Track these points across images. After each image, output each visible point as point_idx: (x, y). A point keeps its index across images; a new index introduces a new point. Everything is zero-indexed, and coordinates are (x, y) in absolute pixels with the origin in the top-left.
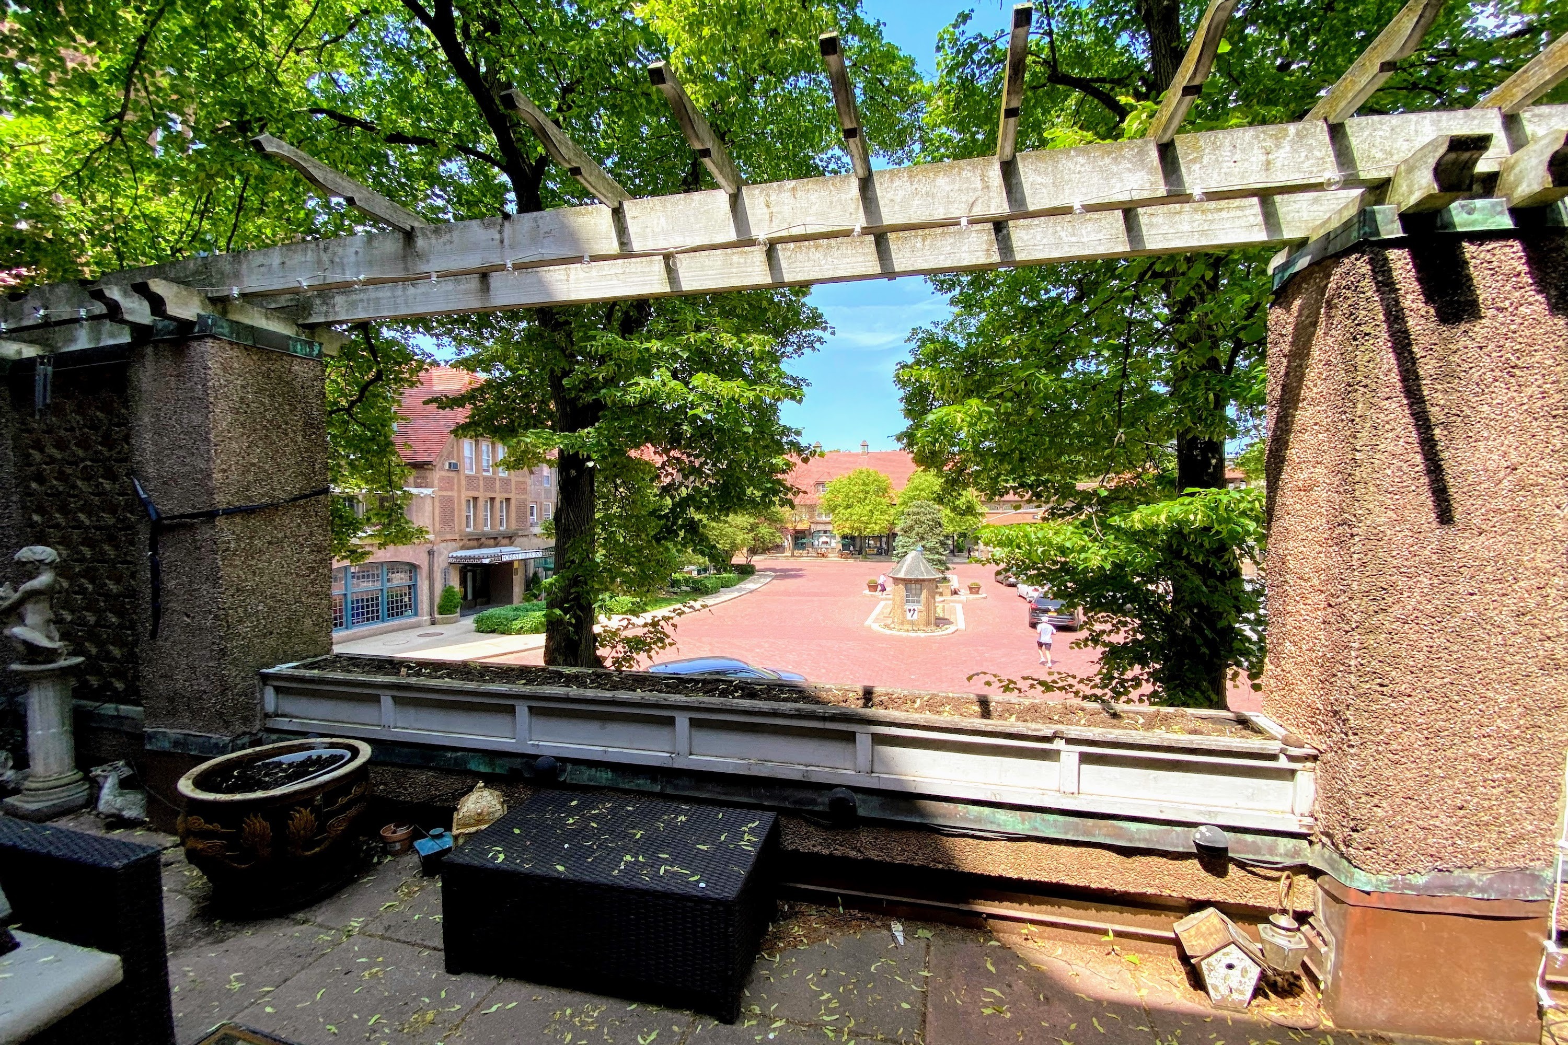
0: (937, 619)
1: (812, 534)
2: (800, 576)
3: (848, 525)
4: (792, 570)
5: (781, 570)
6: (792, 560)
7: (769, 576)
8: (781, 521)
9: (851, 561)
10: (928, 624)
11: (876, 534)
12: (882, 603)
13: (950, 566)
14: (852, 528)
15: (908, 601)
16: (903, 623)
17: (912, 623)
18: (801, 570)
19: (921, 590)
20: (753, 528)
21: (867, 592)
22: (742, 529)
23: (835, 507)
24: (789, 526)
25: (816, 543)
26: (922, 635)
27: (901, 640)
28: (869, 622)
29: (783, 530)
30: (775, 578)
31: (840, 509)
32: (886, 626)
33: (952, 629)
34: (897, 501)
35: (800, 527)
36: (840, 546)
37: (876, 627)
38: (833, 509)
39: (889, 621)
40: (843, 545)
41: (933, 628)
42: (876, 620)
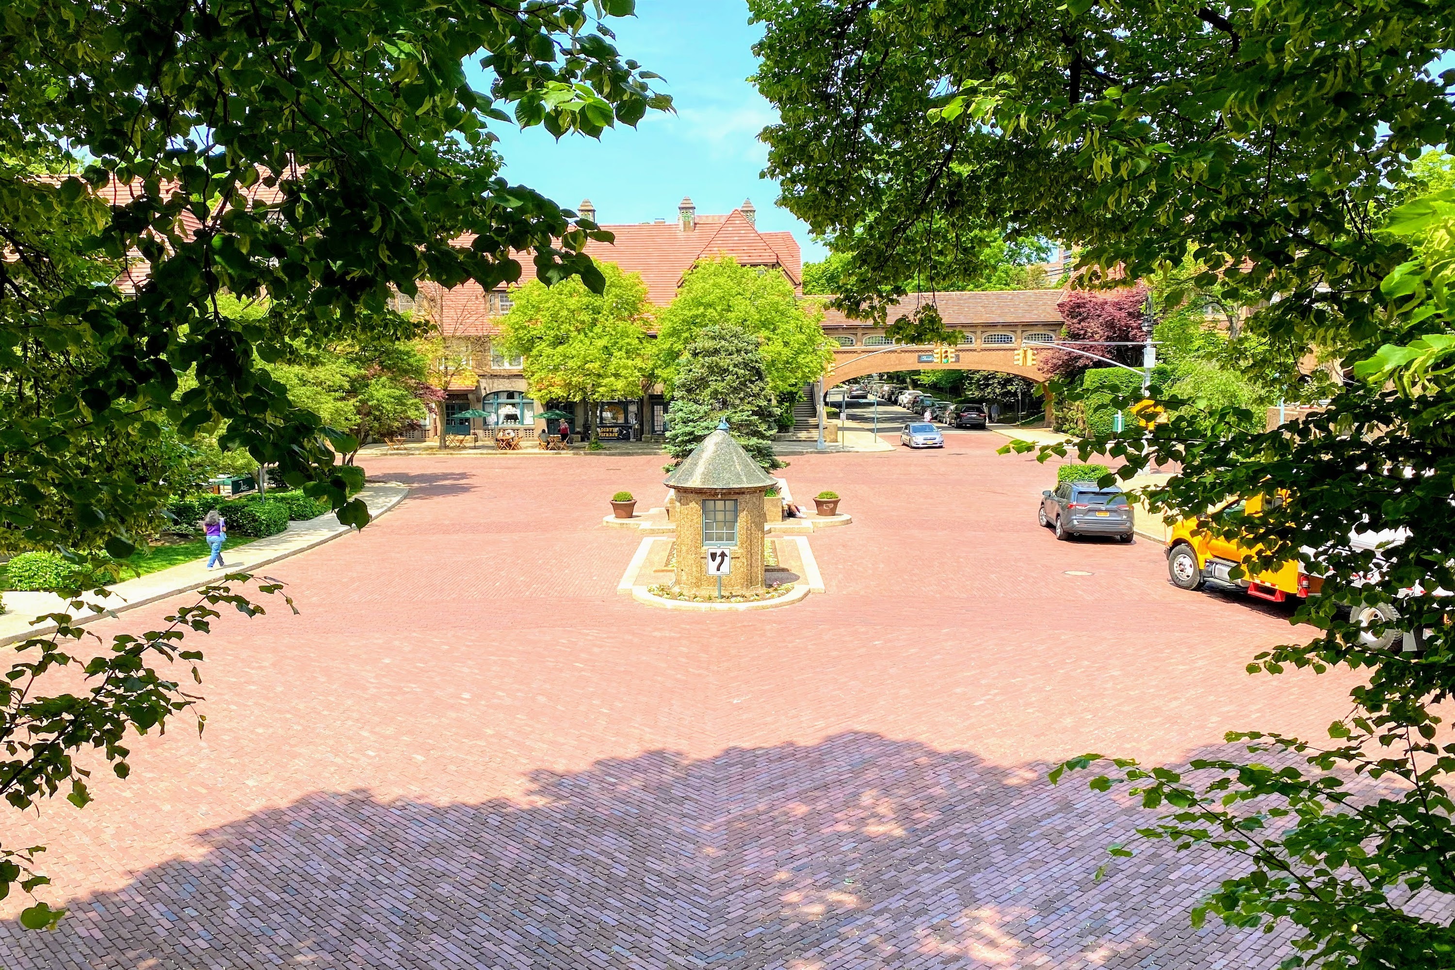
0: (768, 570)
1: (483, 401)
2: (465, 489)
3: (558, 378)
4: (445, 476)
5: (421, 478)
6: (442, 455)
7: (395, 491)
8: (418, 371)
9: (567, 454)
10: (750, 582)
11: (618, 396)
12: (647, 543)
13: (779, 459)
14: (568, 385)
15: (708, 537)
16: (698, 584)
17: (719, 582)
18: (463, 476)
19: (736, 513)
20: (355, 388)
21: (611, 518)
22: (330, 390)
23: (532, 341)
24: (434, 383)
25: (492, 419)
26: (741, 606)
27: (698, 619)
28: (625, 584)
29: (422, 390)
30: (410, 494)
31: (541, 346)
32: (664, 590)
33: (797, 590)
34: (660, 328)
35: (458, 384)
36: (543, 424)
37: (642, 594)
38: (526, 347)
39: (668, 580)
40: (550, 422)
41: (762, 590)
42: (638, 580)
